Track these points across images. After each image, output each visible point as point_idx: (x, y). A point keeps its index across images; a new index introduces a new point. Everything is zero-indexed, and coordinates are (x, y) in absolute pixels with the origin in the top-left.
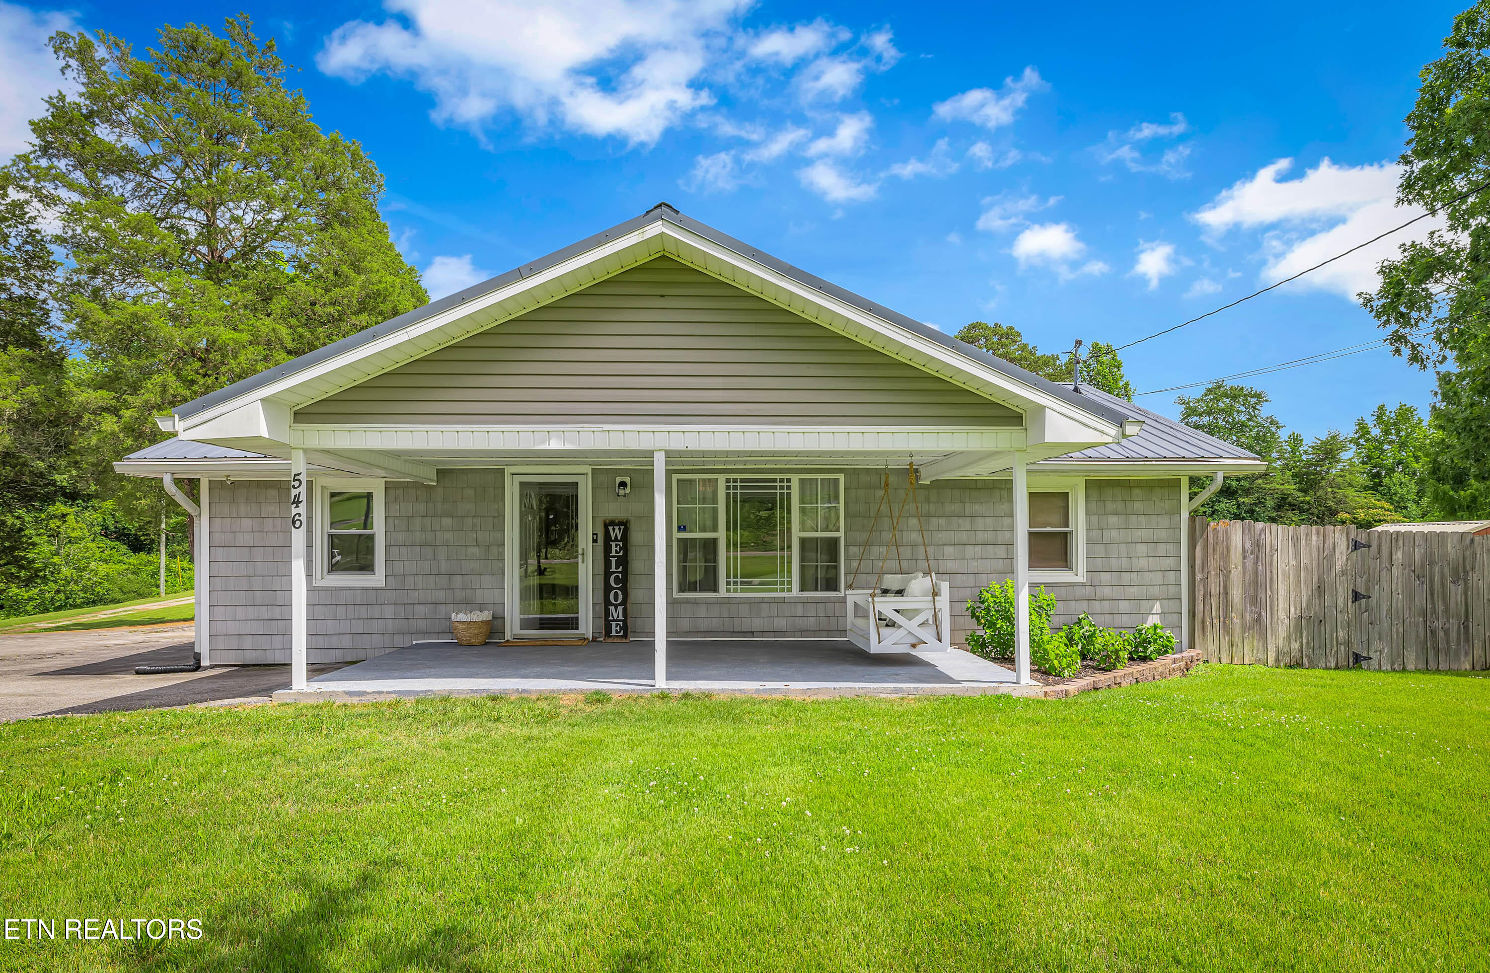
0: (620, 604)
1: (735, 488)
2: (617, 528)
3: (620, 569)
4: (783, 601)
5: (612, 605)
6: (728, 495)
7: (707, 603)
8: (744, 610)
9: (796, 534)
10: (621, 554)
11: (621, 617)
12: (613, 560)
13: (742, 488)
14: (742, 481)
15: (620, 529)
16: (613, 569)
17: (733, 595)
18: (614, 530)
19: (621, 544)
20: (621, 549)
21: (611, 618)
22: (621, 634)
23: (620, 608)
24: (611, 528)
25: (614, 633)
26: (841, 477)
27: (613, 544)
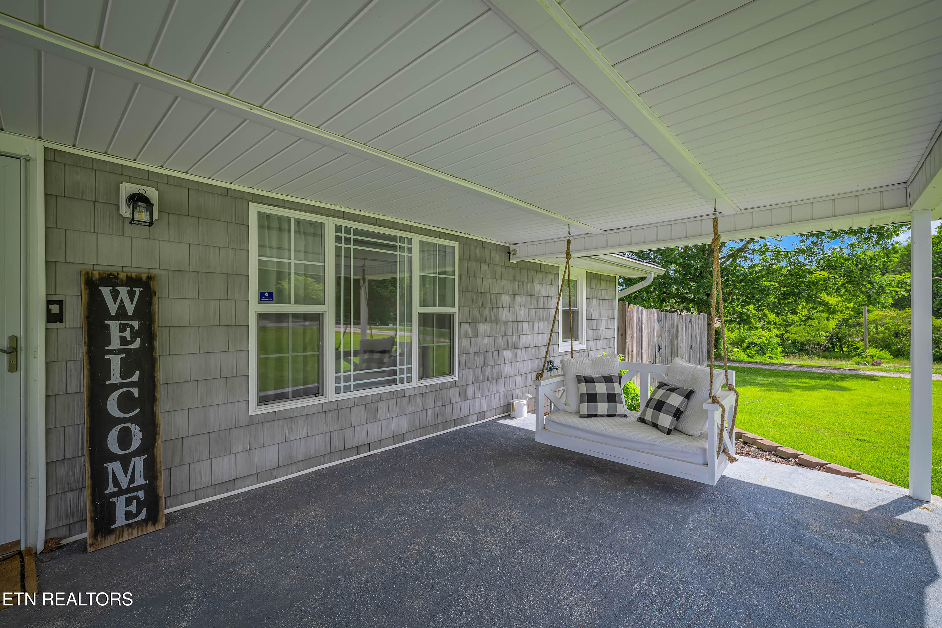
0: (136, 453)
1: (347, 240)
2: (123, 292)
3: (136, 377)
4: (401, 395)
5: (113, 457)
6: (338, 249)
7: (307, 415)
8: (359, 415)
9: (417, 309)
10: (137, 344)
11: (140, 480)
12: (115, 361)
13: (356, 242)
14: (357, 232)
15: (131, 294)
16: (116, 377)
17: (344, 396)
18: (115, 295)
19: (135, 324)
20: (135, 334)
21: (111, 489)
22: (143, 515)
23: (138, 463)
24: (106, 291)
25: (121, 520)
26: (456, 244)
27: (114, 326)
